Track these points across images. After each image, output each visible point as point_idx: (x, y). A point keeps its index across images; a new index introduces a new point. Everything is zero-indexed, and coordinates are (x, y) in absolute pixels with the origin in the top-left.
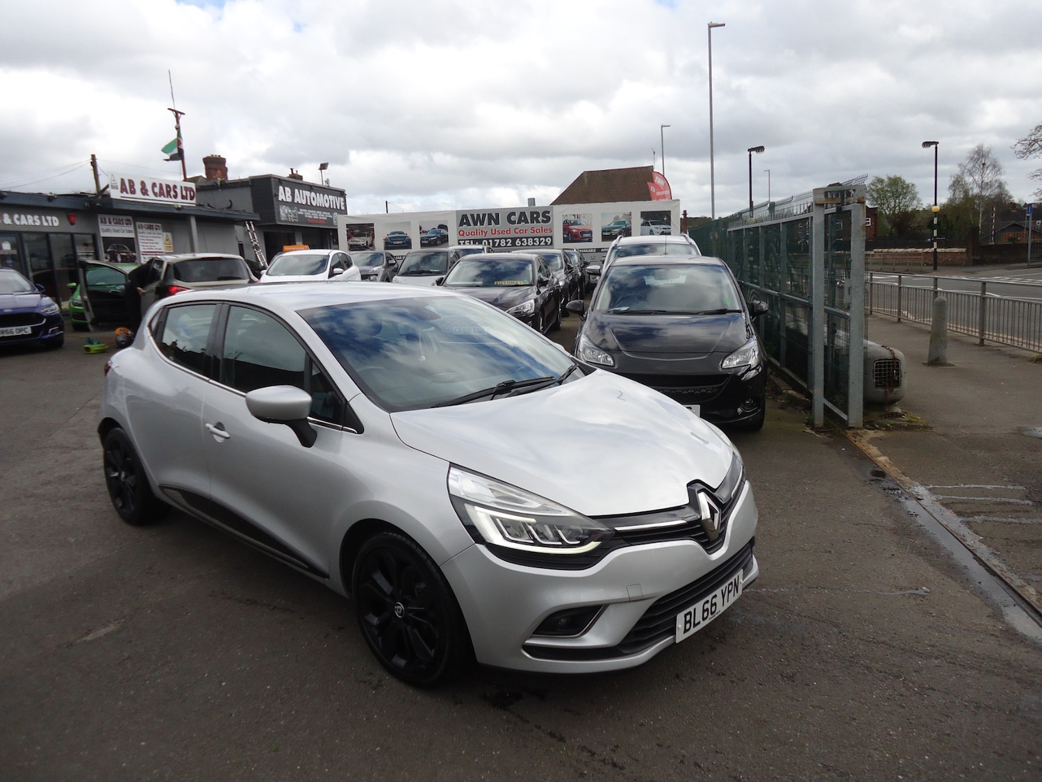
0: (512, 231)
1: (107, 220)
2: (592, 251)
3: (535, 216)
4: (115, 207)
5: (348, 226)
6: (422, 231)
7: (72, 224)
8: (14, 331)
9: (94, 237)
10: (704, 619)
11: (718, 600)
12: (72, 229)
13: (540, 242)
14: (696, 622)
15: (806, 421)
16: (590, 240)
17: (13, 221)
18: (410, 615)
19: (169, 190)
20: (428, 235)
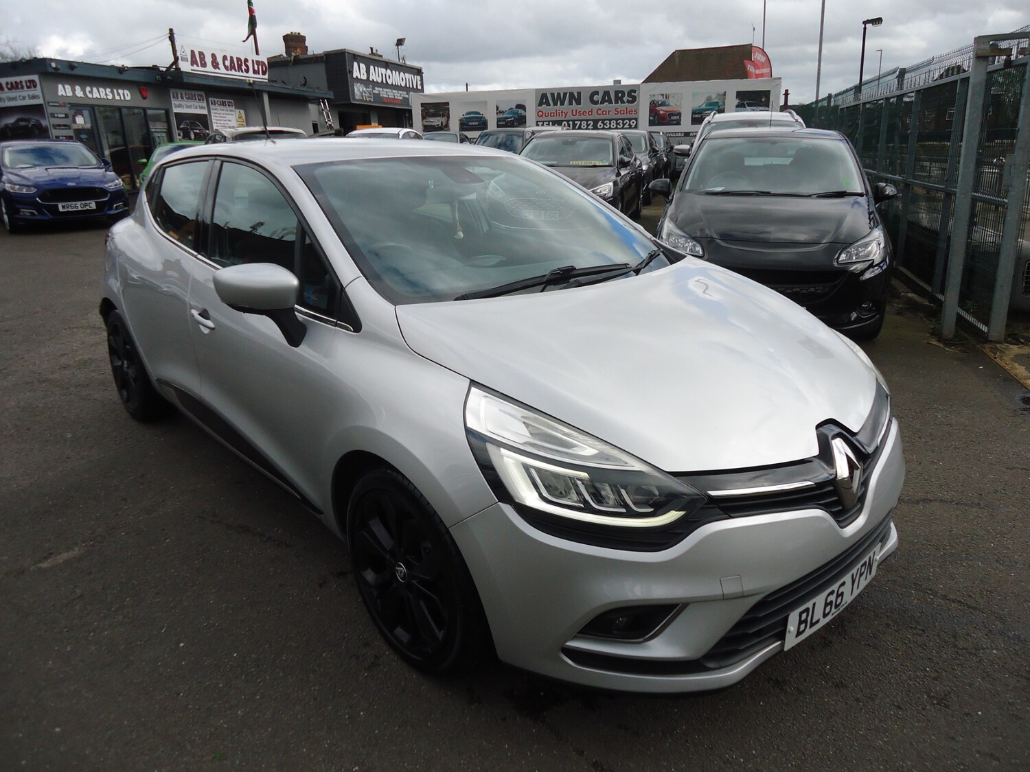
0: (595, 112)
1: (179, 96)
2: (680, 135)
3: (620, 95)
4: (185, 81)
5: (422, 105)
6: (499, 112)
7: (144, 98)
8: (79, 206)
9: (167, 112)
10: (825, 615)
11: (846, 589)
12: (145, 104)
13: (624, 124)
14: (814, 621)
15: (931, 331)
16: (678, 123)
17: (85, 93)
18: (414, 582)
19: (239, 64)
20: (504, 116)
